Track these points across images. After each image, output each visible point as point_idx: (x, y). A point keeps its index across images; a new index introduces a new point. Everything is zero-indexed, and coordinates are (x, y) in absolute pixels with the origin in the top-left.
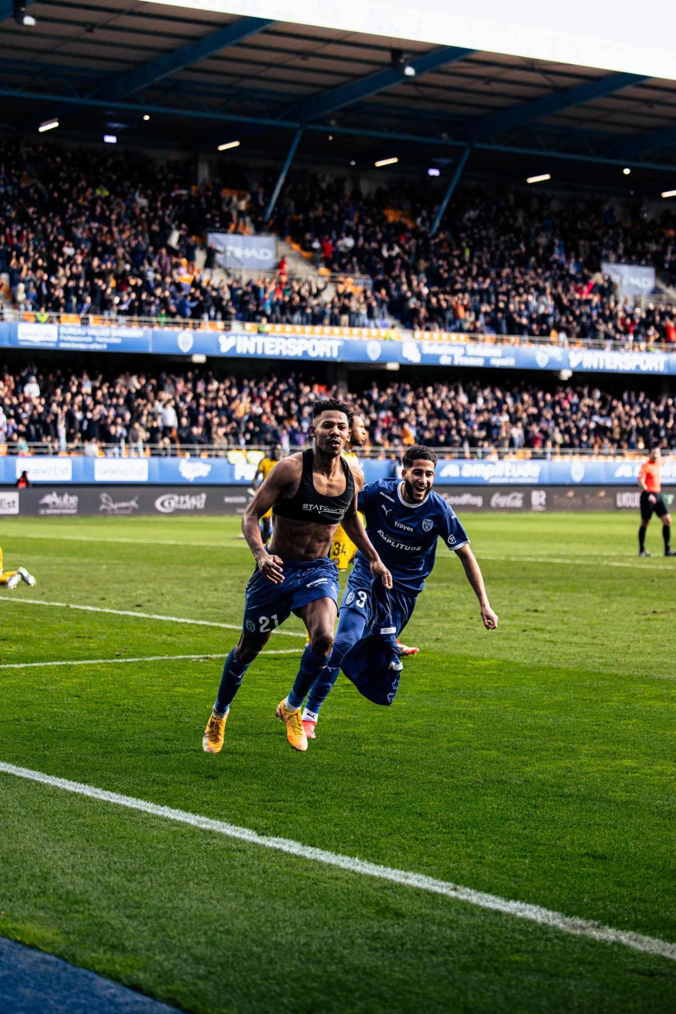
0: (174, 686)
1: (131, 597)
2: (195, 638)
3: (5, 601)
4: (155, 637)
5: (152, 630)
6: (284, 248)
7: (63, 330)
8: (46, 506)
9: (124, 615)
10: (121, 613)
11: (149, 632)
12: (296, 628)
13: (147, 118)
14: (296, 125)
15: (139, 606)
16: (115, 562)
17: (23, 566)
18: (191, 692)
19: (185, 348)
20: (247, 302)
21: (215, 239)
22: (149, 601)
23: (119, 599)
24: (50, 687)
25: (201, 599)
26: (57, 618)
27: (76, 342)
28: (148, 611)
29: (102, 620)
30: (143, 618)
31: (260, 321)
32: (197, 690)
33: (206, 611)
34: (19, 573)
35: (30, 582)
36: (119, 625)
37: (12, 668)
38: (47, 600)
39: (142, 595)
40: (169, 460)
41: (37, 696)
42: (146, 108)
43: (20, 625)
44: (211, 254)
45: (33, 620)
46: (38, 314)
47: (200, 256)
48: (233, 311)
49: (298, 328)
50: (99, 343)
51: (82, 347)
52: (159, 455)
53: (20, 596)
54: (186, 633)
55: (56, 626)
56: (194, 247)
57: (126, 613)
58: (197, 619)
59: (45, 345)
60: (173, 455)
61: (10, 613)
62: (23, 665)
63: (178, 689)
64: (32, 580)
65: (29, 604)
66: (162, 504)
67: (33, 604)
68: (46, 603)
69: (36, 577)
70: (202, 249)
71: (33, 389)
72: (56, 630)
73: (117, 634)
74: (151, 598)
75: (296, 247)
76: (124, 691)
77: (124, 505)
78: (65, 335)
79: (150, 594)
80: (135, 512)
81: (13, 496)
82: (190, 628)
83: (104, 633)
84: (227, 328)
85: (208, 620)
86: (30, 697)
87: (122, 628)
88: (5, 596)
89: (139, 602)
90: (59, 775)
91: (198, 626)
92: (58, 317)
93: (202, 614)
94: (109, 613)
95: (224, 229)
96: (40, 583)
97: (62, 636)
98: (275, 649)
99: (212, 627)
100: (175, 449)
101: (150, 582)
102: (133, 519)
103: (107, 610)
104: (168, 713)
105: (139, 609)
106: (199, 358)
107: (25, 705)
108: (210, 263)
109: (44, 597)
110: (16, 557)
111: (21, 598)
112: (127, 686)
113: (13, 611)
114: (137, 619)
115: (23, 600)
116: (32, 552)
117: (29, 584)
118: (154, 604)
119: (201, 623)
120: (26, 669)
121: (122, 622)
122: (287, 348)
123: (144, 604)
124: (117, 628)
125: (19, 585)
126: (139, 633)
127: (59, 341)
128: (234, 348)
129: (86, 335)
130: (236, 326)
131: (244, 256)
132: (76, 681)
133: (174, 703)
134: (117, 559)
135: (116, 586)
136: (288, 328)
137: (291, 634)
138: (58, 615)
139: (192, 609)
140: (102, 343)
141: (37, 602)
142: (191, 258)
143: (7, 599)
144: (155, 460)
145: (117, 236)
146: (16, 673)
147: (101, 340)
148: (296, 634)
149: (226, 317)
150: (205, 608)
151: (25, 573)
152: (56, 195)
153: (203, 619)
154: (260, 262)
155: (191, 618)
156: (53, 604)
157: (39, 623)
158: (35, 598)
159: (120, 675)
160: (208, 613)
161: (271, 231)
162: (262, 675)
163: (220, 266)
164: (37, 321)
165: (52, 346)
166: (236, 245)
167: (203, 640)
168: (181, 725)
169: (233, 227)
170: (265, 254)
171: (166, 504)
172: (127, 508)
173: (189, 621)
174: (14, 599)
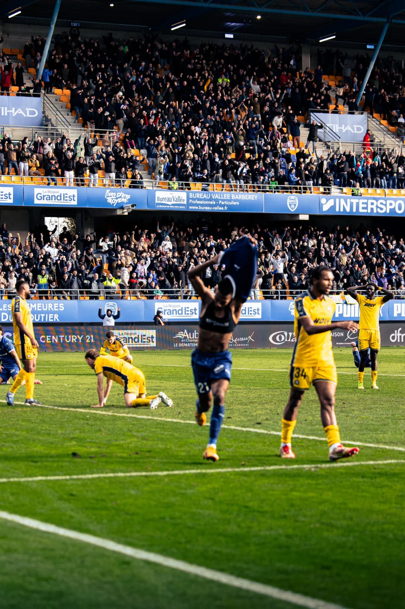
0: (292, 490)
1: (252, 416)
2: (307, 451)
3: (149, 419)
4: (273, 449)
5: (271, 443)
6: (373, 124)
7: (191, 195)
8: (179, 340)
9: (247, 431)
10: (244, 429)
11: (268, 446)
12: (391, 442)
13: (259, 17)
14: (385, 20)
15: (259, 423)
16: (238, 387)
17: (163, 390)
18: (306, 495)
19: (292, 209)
20: (343, 170)
21: (316, 118)
22: (267, 419)
23: (242, 418)
24: (189, 491)
25: (310, 418)
26: (192, 434)
27: (203, 205)
28: (266, 428)
29: (229, 436)
30: (263, 434)
31: (354, 186)
32: (311, 494)
33: (315, 427)
34: (160, 397)
35: (169, 404)
36: (243, 439)
37: (157, 476)
38: (183, 418)
39: (260, 415)
40: (280, 302)
41: (178, 498)
42: (259, 10)
43: (162, 439)
44: (313, 129)
45: (173, 435)
46: (171, 183)
47: (304, 132)
48: (331, 178)
49: (387, 191)
50: (221, 206)
51: (207, 209)
52: (272, 298)
53: (160, 415)
54: (299, 446)
55: (191, 440)
56: (298, 124)
57: (248, 429)
58: (307, 435)
59: (177, 208)
60: (282, 298)
61: (153, 430)
62: (165, 473)
63: (294, 493)
64: (170, 402)
65: (168, 422)
66: (274, 339)
67: (172, 422)
68: (182, 421)
69: (173, 399)
70: (306, 126)
71: (167, 245)
72: (191, 443)
73: (242, 447)
74: (268, 417)
75: (385, 122)
76: (249, 494)
77: (242, 339)
78: (193, 199)
79: (268, 414)
80: (252, 345)
81: (152, 333)
82: (302, 442)
83: (232, 446)
84: (327, 192)
85: (316, 436)
86: (172, 499)
87: (245, 442)
88: (148, 415)
89: (259, 420)
90: (200, 564)
91: (309, 440)
92: (188, 185)
93: (311, 430)
94: (235, 430)
95: (325, 110)
96: (177, 405)
97: (197, 448)
98: (374, 460)
99: (320, 442)
100: (285, 293)
101: (267, 403)
102: (250, 351)
103: (233, 427)
104: (287, 513)
105: (259, 426)
106: (304, 217)
107: (169, 506)
108: (312, 137)
109: (180, 416)
110: (156, 383)
111: (161, 417)
112: (251, 491)
113: (156, 428)
114: (258, 434)
115: (163, 419)
116: (168, 379)
117: (168, 406)
118: (271, 422)
119: (311, 437)
120: (168, 476)
121: (246, 437)
122: (377, 207)
123: (263, 422)
124: (241, 442)
125: (159, 406)
126: (260, 446)
127: (189, 204)
128: (333, 207)
129: (211, 200)
130: (335, 190)
131: (341, 130)
132: (209, 486)
133: (292, 505)
134: (239, 385)
135: (240, 407)
136: (379, 191)
137: (387, 447)
138: (193, 431)
139: (303, 426)
140: (223, 206)
141: (175, 420)
142: (296, 134)
143: (150, 417)
144: (268, 302)
145: (234, 116)
146: (160, 479)
147: (223, 203)
148: (391, 448)
149: (326, 183)
150: (315, 425)
151: (165, 396)
152: (185, 83)
153: (313, 435)
154: (355, 135)
155: (303, 434)
156: (188, 422)
157: (177, 438)
158: (173, 417)
159: (246, 482)
160: (317, 430)
161: (363, 110)
162: (364, 482)
163: (320, 140)
164: (170, 189)
165: (182, 208)
166: (333, 122)
167: (314, 452)
168: (298, 524)
169: (332, 107)
170: (359, 129)
171: (278, 339)
172: (245, 342)
173: (301, 436)
174: (156, 418)
